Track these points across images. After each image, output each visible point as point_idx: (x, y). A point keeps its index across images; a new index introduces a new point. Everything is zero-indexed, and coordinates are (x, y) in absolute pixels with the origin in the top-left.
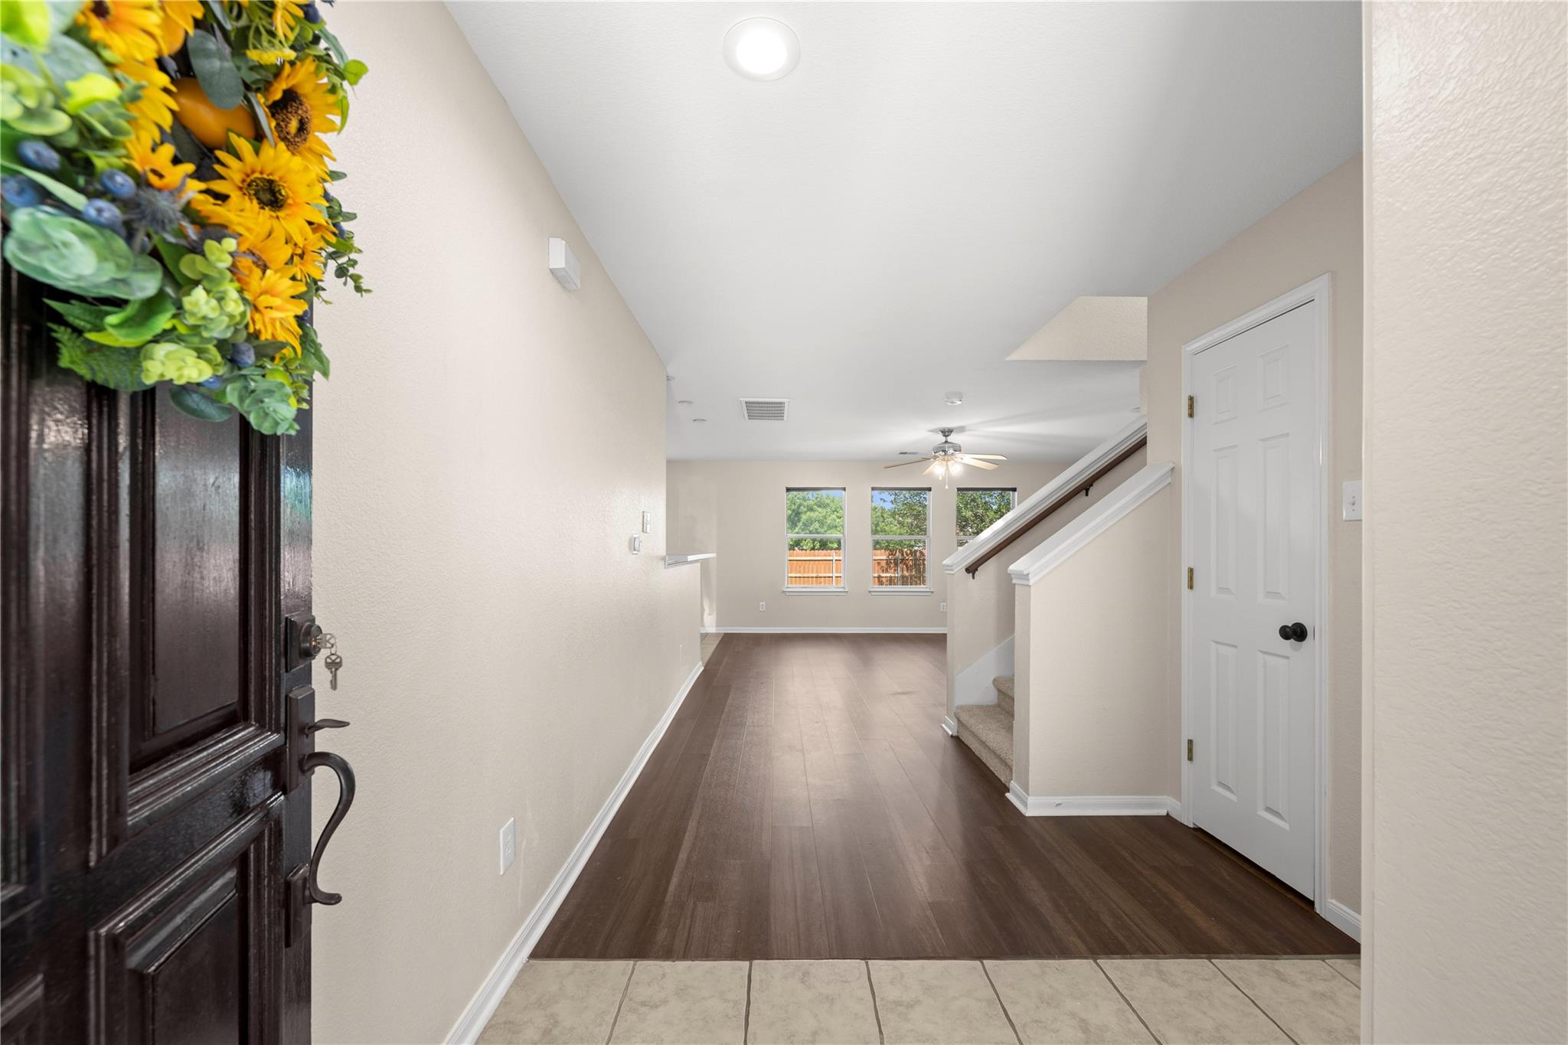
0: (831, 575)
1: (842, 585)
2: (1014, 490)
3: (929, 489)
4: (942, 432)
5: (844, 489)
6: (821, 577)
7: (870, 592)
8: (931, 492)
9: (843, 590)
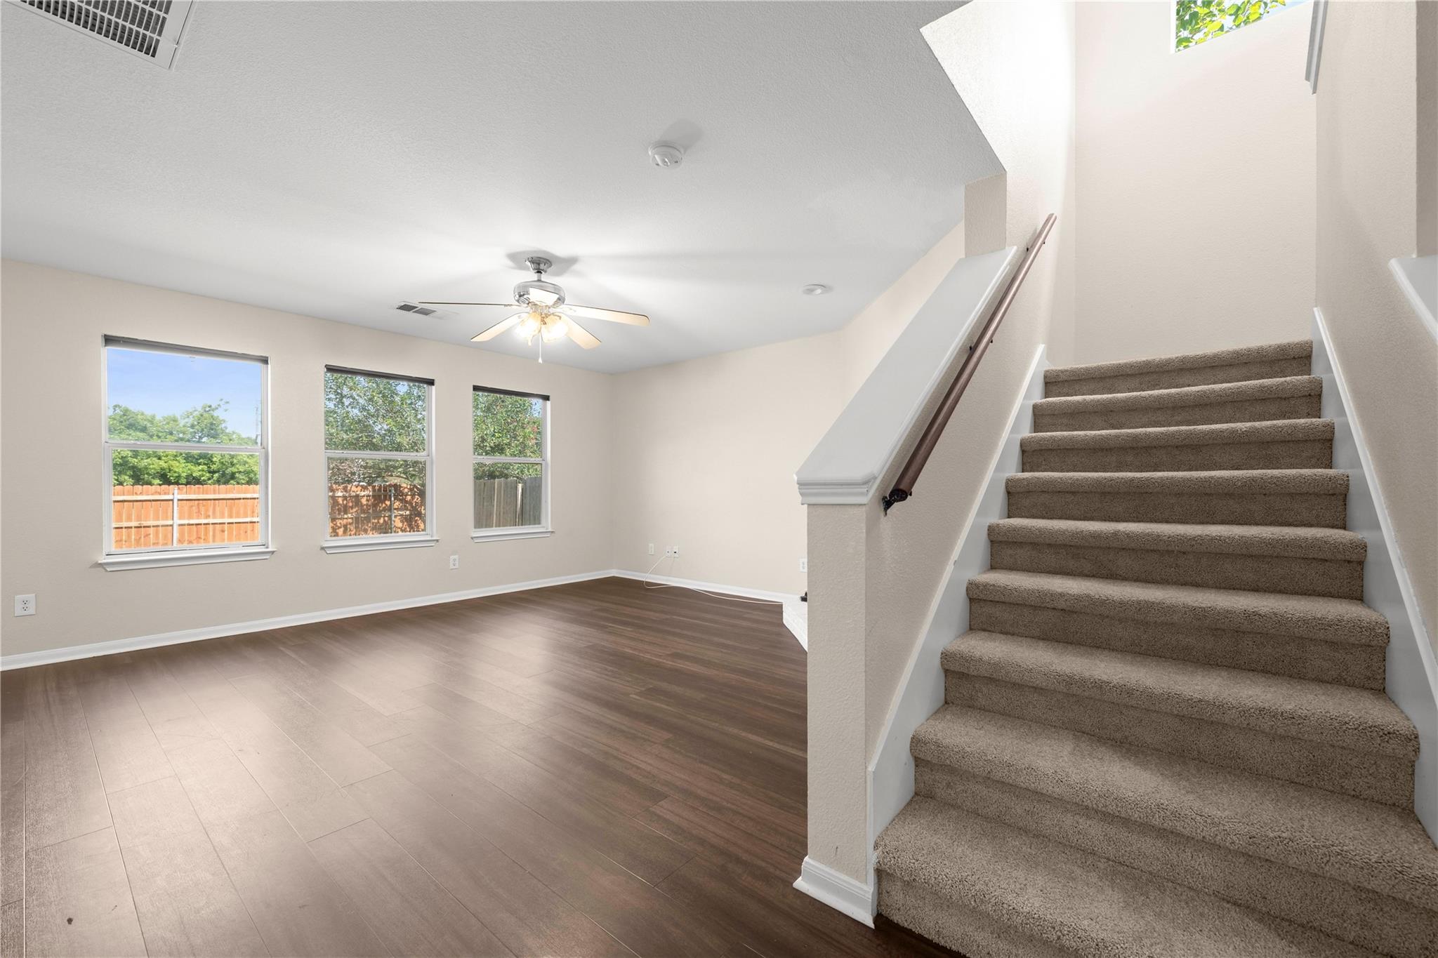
0: (170, 522)
1: (259, 541)
2: (546, 398)
3: (431, 382)
4: (532, 261)
5: (265, 361)
6: (149, 527)
7: (323, 548)
8: (434, 387)
9: (263, 549)
